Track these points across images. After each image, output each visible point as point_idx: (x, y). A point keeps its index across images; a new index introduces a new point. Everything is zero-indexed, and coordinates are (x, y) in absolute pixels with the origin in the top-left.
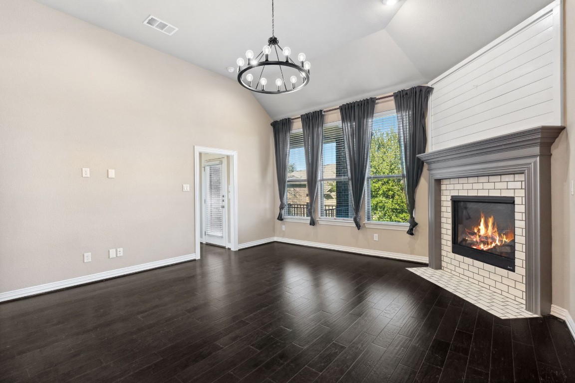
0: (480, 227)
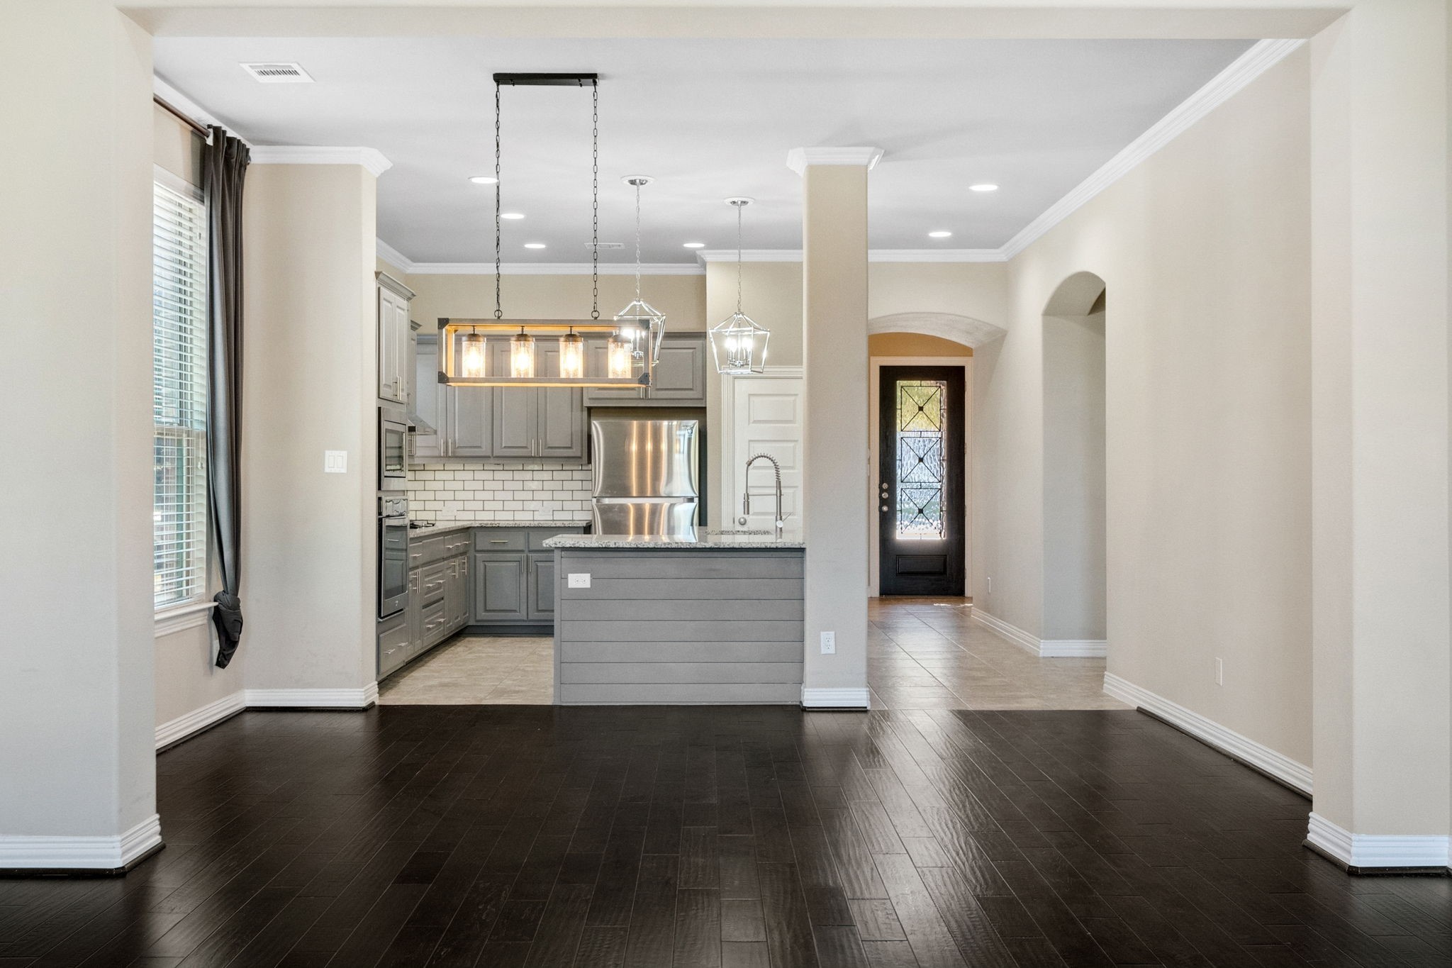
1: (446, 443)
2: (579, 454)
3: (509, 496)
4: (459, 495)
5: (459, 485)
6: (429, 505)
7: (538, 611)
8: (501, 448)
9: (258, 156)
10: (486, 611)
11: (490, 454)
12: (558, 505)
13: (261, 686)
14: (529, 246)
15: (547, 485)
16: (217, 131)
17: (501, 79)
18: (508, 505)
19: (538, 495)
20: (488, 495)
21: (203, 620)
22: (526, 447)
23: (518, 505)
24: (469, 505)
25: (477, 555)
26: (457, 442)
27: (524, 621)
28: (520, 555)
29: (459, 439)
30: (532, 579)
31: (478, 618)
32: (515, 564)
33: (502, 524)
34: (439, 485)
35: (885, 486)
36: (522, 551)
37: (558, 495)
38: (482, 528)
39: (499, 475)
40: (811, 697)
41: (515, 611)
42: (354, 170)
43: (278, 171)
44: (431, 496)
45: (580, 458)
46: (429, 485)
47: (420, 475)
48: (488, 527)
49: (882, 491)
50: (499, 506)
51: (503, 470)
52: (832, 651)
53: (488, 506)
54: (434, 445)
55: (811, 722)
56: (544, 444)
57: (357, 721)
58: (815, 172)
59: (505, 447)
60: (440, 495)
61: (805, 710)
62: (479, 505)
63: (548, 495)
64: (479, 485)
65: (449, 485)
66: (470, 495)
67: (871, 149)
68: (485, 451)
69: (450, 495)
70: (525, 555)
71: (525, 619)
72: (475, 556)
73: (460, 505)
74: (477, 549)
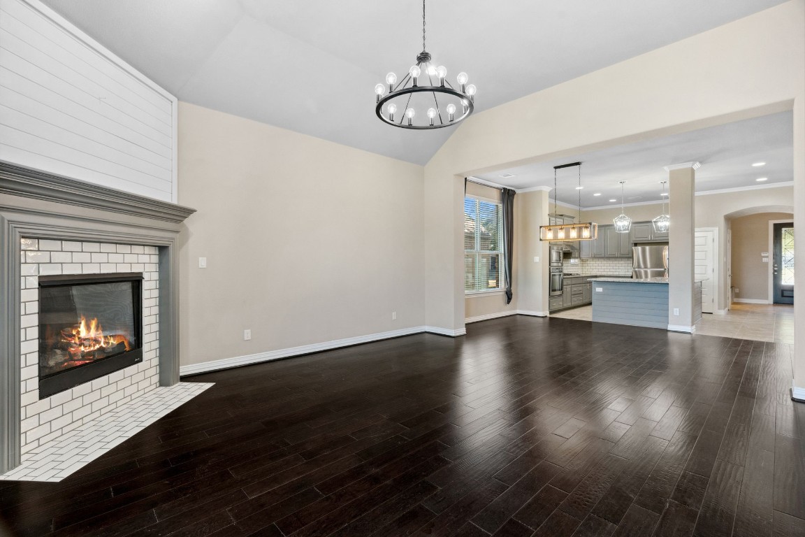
0: (79, 330)
1: (592, 254)
2: (628, 257)
8: (608, 255)
9: (518, 191)
13: (520, 309)
14: (611, 201)
15: (623, 265)
16: (504, 188)
17: (556, 168)
18: (611, 270)
21: (503, 293)
22: (615, 255)
23: (614, 270)
24: (600, 270)
26: (595, 253)
34: (591, 265)
35: (776, 265)
37: (626, 268)
40: (670, 327)
42: (540, 192)
43: (525, 195)
46: (589, 265)
49: (774, 267)
50: (608, 270)
52: (678, 314)
54: (589, 255)
55: (670, 334)
56: (620, 254)
57: (541, 320)
58: (672, 173)
60: (592, 268)
61: (667, 331)
62: (603, 270)
64: (603, 265)
66: (600, 267)
67: (691, 162)
68: (603, 256)
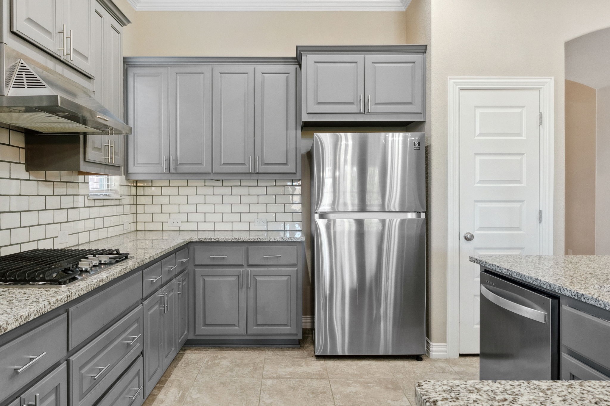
1: (169, 160)
2: (294, 171)
3: (228, 209)
4: (183, 208)
5: (183, 200)
6: (157, 218)
7: (258, 325)
8: (221, 165)
10: (205, 325)
11: (209, 170)
12: (272, 217)
15: (262, 199)
18: (227, 217)
19: (253, 208)
20: (210, 208)
22: (243, 164)
23: (236, 217)
24: (191, 217)
25: (196, 269)
26: (179, 159)
27: (242, 335)
28: (240, 269)
29: (180, 156)
30: (251, 293)
31: (197, 333)
32: (234, 279)
33: (222, 237)
34: (166, 200)
36: (241, 266)
37: (271, 208)
38: (202, 243)
39: (218, 191)
41: (234, 325)
44: (157, 209)
45: (295, 173)
46: (156, 200)
47: (148, 191)
48: (207, 242)
50: (219, 217)
51: (223, 186)
53: (209, 217)
54: (158, 162)
56: (260, 159)
59: (224, 164)
60: (166, 209)
62: (201, 217)
63: (263, 208)
64: (201, 199)
65: (174, 200)
66: (192, 208)
68: (205, 167)
69: (175, 208)
70: (244, 269)
71: (244, 333)
72: (194, 271)
73: (184, 217)
74: (197, 263)
